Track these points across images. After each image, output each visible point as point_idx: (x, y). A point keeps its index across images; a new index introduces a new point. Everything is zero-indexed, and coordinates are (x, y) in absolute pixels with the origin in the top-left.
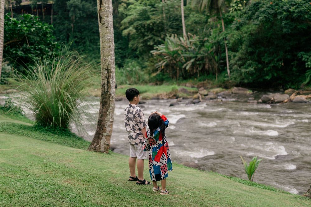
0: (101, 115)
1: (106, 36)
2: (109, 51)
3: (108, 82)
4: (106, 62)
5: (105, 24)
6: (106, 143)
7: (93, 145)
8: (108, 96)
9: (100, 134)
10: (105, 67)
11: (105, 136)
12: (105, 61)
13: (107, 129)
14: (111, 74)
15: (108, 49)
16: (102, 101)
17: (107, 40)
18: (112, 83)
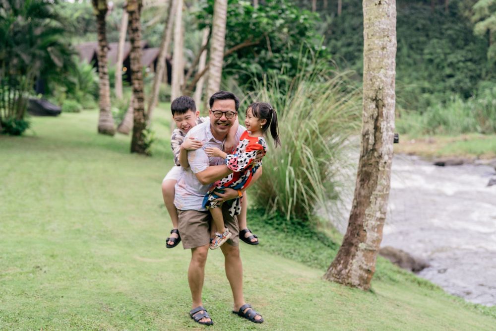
0: (357, 203)
1: (377, 23)
2: (383, 57)
3: (377, 128)
4: (373, 84)
6: (365, 267)
7: (336, 267)
8: (374, 160)
9: (352, 244)
10: (372, 94)
11: (363, 250)
12: (371, 80)
13: (368, 234)
14: (385, 111)
15: (380, 52)
16: (362, 171)
17: (379, 33)
18: (384, 130)
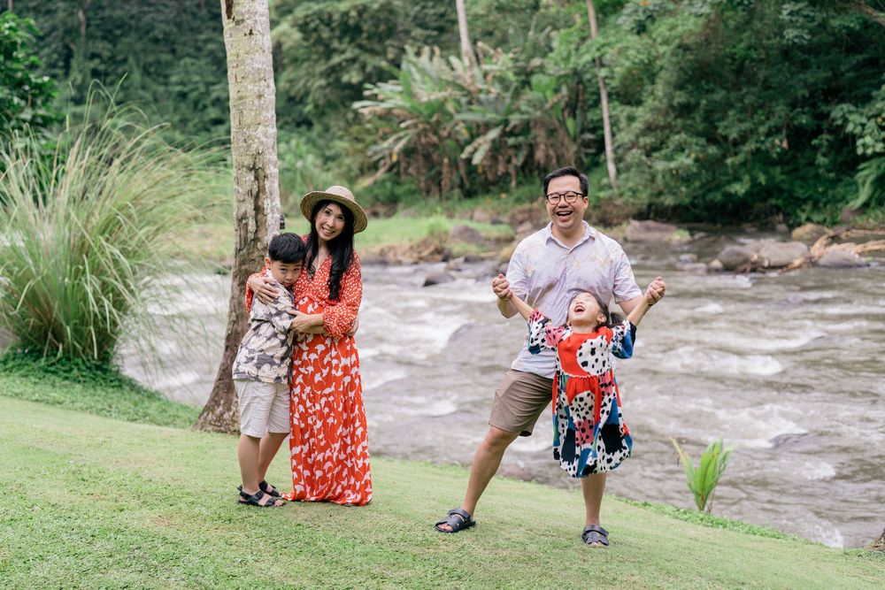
0: (237, 317)
1: (249, 61)
2: (260, 109)
3: (258, 209)
4: (249, 146)
5: (243, 21)
7: (213, 411)
8: (256, 254)
10: (248, 161)
12: (245, 141)
14: (267, 184)
15: (256, 102)
16: (240, 271)
17: (253, 74)
18: (269, 211)
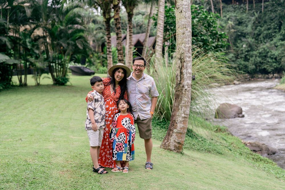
1: (180, 22)
2: (184, 38)
3: (181, 73)
4: (179, 51)
5: (179, 8)
6: (177, 141)
8: (180, 88)
9: (171, 130)
10: (179, 56)
11: (176, 133)
12: (178, 49)
13: (178, 125)
14: (185, 64)
15: (182, 36)
17: (181, 26)
18: (185, 73)
